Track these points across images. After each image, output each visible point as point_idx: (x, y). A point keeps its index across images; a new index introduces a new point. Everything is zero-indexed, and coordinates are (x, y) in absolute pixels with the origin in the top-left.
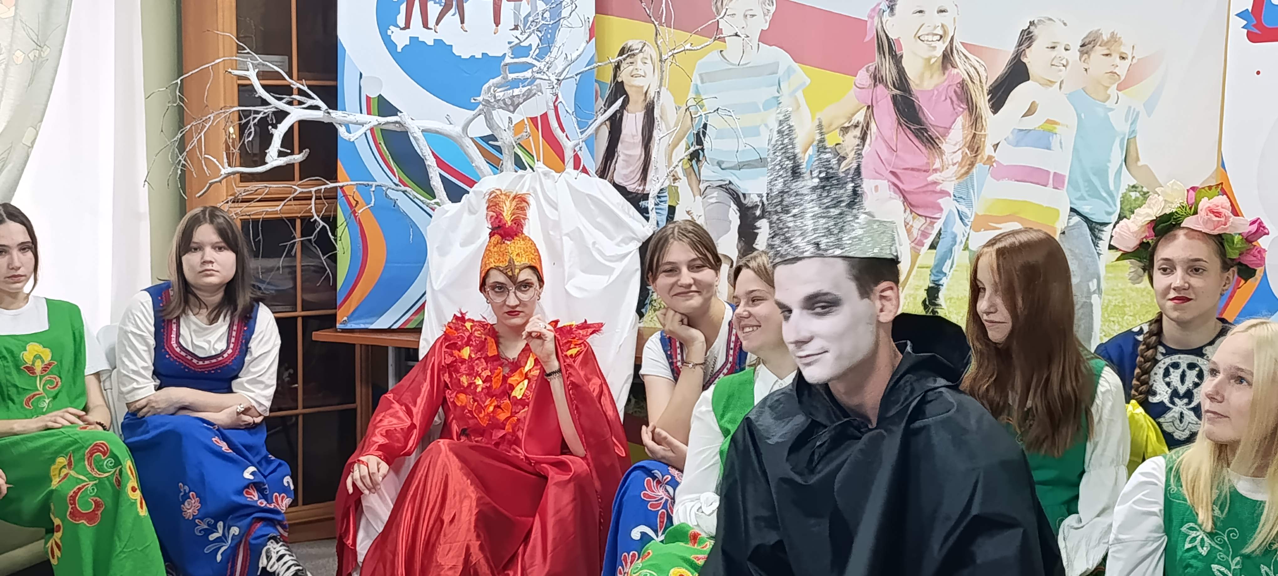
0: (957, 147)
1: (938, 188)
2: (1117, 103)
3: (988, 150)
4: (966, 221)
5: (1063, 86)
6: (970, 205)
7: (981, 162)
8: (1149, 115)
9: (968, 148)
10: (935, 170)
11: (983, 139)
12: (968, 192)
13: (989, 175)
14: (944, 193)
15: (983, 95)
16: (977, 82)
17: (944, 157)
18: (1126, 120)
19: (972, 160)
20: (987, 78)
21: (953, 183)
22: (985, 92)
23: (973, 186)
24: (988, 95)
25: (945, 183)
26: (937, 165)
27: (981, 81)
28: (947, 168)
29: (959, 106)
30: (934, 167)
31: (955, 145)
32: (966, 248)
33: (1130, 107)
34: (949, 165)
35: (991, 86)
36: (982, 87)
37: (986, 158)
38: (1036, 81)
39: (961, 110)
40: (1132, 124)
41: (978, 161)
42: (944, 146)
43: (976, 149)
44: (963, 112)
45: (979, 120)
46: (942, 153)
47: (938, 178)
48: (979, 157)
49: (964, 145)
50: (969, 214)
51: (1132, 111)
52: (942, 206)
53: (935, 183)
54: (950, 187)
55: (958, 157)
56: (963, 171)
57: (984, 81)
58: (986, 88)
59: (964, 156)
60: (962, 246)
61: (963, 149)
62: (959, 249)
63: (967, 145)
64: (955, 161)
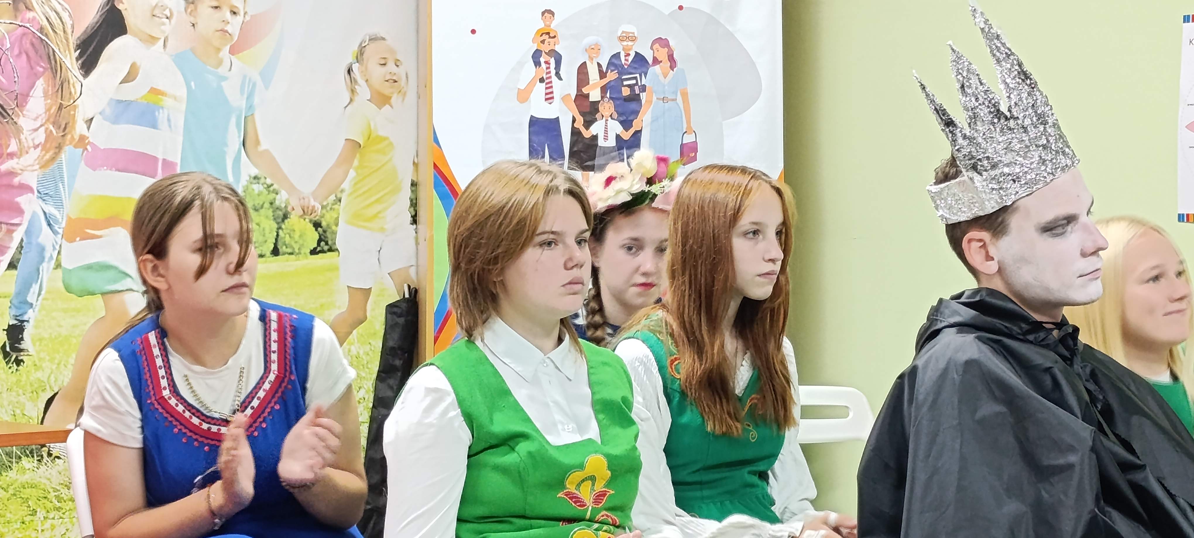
0: (38, 123)
1: (16, 180)
2: (230, 70)
3: (80, 128)
4: (56, 227)
5: (169, 44)
6: (59, 206)
7: (70, 144)
8: (267, 87)
9: (54, 124)
10: (11, 155)
11: (72, 113)
12: (56, 186)
13: (83, 162)
14: (25, 188)
15: (69, 50)
16: (60, 32)
17: (22, 137)
18: (242, 93)
19: (60, 141)
20: (73, 26)
21: (36, 173)
22: (72, 47)
23: (62, 177)
24: (75, 51)
25: (25, 173)
26: (13, 147)
27: (64, 32)
28: (27, 153)
29: (39, 65)
30: (9, 151)
31: (35, 119)
32: (58, 266)
33: (245, 77)
34: (29, 148)
35: (78, 38)
36: (67, 40)
37: (77, 137)
38: (135, 35)
39: (41, 70)
40: (248, 98)
41: (68, 142)
42: (21, 121)
43: (63, 126)
44: (43, 73)
45: (65, 85)
46: (19, 131)
47: (16, 166)
48: (69, 137)
49: (48, 120)
50: (59, 216)
51: (247, 81)
52: (24, 206)
53: (11, 174)
54: (31, 179)
55: (41, 137)
56: (48, 157)
57: (69, 30)
58: (73, 41)
59: (49, 135)
60: (53, 263)
61: (46, 126)
62: (48, 268)
63: (52, 120)
64: (37, 142)
